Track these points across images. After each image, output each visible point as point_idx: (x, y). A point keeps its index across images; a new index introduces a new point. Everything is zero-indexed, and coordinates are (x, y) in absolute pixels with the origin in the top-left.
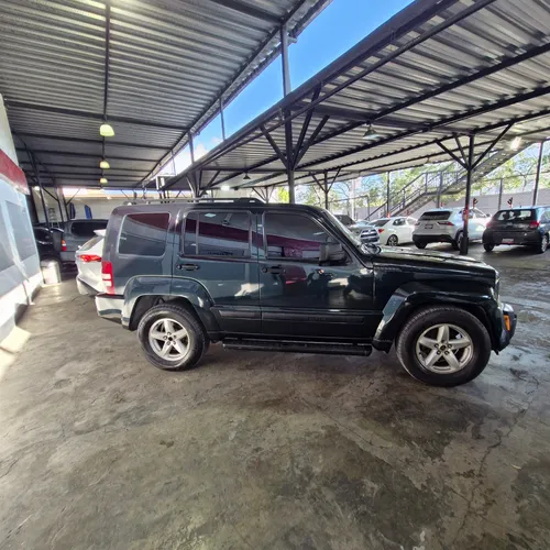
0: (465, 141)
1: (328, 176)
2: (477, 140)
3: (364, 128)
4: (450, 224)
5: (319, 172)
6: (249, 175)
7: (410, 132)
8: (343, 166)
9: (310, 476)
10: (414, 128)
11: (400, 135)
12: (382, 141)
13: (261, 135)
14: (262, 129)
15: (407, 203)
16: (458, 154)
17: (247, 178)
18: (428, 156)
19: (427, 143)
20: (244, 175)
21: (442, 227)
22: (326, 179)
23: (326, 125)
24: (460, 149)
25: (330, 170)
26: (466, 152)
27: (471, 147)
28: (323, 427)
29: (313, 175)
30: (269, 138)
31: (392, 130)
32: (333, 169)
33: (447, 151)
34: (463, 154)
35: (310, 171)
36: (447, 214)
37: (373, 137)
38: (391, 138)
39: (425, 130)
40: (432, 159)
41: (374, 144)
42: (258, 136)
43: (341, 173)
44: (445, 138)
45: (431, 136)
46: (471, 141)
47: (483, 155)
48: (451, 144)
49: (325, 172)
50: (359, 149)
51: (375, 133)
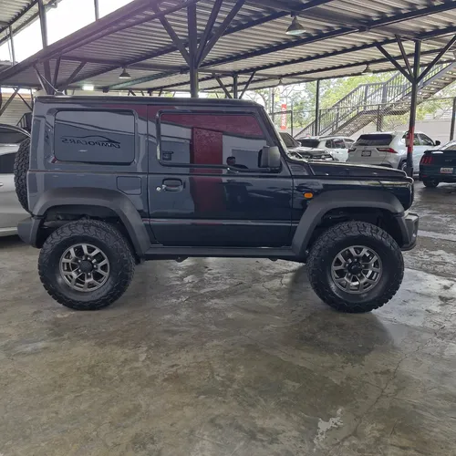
0: (409, 46)
1: (239, 80)
2: (424, 47)
3: (288, 20)
4: (392, 151)
5: (226, 74)
6: (128, 71)
7: (343, 31)
8: (259, 68)
9: (232, 380)
10: (349, 26)
11: (332, 33)
12: (309, 39)
13: (153, 17)
14: (155, 9)
15: (340, 124)
16: (401, 63)
17: (124, 74)
18: (366, 63)
19: (365, 46)
20: (120, 70)
21: (382, 154)
22: (235, 85)
23: (240, 12)
24: (403, 56)
25: (240, 72)
26: (411, 61)
27: (417, 54)
28: (242, 346)
29: (218, 78)
30: (164, 22)
31: (321, 25)
32: (245, 71)
33: (389, 58)
34: (406, 62)
35: (214, 71)
36: (389, 138)
37: (297, 33)
38: (320, 36)
39: (362, 30)
40: (372, 67)
41: (299, 41)
42: (150, 19)
43: (255, 78)
44: (387, 41)
45: (369, 37)
46: (417, 47)
47: (430, 65)
48: (393, 49)
49: (235, 74)
50: (280, 47)
51: (301, 28)
